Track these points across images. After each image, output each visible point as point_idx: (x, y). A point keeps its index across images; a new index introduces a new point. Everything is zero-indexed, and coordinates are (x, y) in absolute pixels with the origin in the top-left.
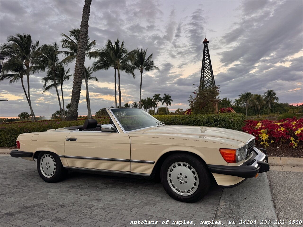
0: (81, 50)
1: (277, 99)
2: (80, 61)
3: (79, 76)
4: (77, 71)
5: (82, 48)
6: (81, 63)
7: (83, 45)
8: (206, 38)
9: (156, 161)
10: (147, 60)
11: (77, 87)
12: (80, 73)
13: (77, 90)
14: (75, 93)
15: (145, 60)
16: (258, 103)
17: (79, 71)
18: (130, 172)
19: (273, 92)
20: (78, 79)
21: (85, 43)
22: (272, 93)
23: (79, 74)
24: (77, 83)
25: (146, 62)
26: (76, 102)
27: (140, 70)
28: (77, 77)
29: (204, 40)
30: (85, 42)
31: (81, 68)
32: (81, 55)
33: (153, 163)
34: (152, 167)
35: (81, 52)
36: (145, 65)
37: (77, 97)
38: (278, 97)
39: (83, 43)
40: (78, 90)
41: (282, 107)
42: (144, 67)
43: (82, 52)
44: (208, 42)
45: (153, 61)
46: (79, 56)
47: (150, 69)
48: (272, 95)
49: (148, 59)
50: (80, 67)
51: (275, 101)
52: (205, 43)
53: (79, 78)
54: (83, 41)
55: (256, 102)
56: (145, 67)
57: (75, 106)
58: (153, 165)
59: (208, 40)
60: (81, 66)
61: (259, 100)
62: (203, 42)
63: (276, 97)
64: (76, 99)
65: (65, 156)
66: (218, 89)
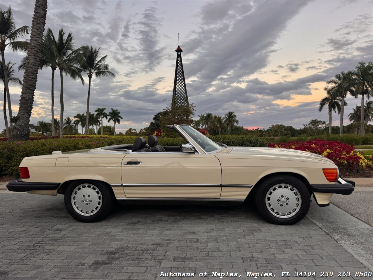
0: (36, 40)
1: (237, 122)
2: (34, 56)
3: (33, 76)
4: (30, 69)
5: (38, 37)
6: (36, 59)
7: (40, 33)
8: (179, 46)
9: (254, 184)
10: (98, 62)
11: (29, 92)
12: (35, 72)
13: (29, 96)
14: (27, 101)
15: (96, 62)
16: (218, 125)
17: (33, 70)
18: (219, 198)
19: (234, 114)
20: (31, 81)
21: (41, 30)
22: (232, 115)
23: (33, 73)
24: (30, 86)
25: (97, 64)
26: (27, 114)
27: (88, 74)
28: (29, 77)
29: (178, 48)
30: (42, 28)
31: (35, 66)
32: (36, 47)
33: (250, 187)
34: (248, 191)
35: (35, 42)
36: (96, 69)
37: (29, 106)
38: (238, 120)
39: (40, 30)
40: (31, 97)
41: (240, 131)
42: (94, 71)
43: (37, 42)
44: (182, 51)
45: (107, 65)
46: (33, 47)
47: (102, 75)
48: (232, 117)
49: (100, 61)
50: (34, 63)
51: (235, 124)
52: (179, 52)
53: (33, 79)
54: (40, 28)
55: (217, 124)
56: (96, 71)
57: (25, 119)
58: (250, 189)
59: (181, 49)
60: (36, 62)
61: (220, 123)
62: (176, 51)
63: (236, 120)
64: (28, 109)
65: (122, 185)
66: (193, 108)
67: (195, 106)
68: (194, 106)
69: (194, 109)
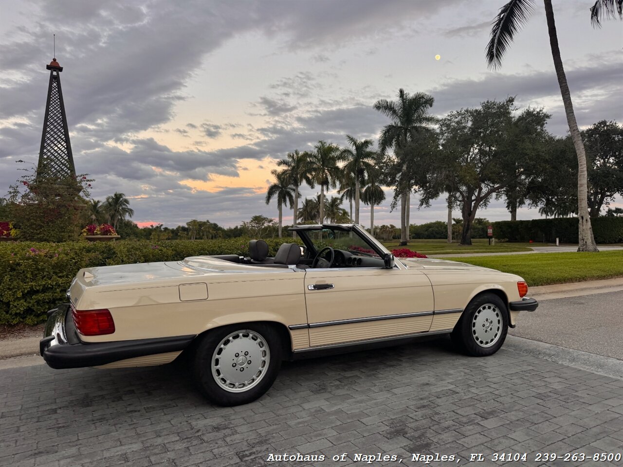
1: (131, 212)
8: (55, 60)
16: (94, 217)
18: (428, 331)
19: (124, 197)
22: (121, 199)
29: (52, 62)
33: (461, 311)
34: (458, 317)
38: (132, 209)
44: (61, 69)
48: (122, 204)
52: (55, 71)
55: (91, 215)
58: (460, 315)
59: (61, 66)
61: (97, 212)
62: (48, 67)
63: (128, 209)
65: (309, 325)
66: (88, 183)
67: (94, 180)
68: (92, 179)
69: (90, 185)
